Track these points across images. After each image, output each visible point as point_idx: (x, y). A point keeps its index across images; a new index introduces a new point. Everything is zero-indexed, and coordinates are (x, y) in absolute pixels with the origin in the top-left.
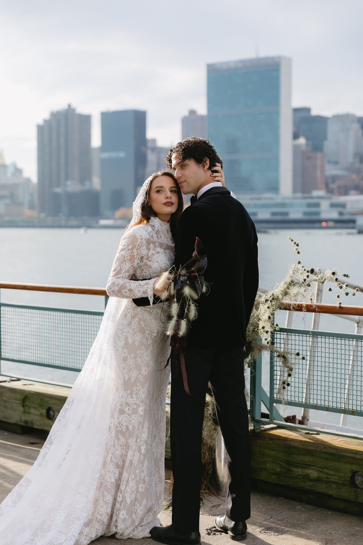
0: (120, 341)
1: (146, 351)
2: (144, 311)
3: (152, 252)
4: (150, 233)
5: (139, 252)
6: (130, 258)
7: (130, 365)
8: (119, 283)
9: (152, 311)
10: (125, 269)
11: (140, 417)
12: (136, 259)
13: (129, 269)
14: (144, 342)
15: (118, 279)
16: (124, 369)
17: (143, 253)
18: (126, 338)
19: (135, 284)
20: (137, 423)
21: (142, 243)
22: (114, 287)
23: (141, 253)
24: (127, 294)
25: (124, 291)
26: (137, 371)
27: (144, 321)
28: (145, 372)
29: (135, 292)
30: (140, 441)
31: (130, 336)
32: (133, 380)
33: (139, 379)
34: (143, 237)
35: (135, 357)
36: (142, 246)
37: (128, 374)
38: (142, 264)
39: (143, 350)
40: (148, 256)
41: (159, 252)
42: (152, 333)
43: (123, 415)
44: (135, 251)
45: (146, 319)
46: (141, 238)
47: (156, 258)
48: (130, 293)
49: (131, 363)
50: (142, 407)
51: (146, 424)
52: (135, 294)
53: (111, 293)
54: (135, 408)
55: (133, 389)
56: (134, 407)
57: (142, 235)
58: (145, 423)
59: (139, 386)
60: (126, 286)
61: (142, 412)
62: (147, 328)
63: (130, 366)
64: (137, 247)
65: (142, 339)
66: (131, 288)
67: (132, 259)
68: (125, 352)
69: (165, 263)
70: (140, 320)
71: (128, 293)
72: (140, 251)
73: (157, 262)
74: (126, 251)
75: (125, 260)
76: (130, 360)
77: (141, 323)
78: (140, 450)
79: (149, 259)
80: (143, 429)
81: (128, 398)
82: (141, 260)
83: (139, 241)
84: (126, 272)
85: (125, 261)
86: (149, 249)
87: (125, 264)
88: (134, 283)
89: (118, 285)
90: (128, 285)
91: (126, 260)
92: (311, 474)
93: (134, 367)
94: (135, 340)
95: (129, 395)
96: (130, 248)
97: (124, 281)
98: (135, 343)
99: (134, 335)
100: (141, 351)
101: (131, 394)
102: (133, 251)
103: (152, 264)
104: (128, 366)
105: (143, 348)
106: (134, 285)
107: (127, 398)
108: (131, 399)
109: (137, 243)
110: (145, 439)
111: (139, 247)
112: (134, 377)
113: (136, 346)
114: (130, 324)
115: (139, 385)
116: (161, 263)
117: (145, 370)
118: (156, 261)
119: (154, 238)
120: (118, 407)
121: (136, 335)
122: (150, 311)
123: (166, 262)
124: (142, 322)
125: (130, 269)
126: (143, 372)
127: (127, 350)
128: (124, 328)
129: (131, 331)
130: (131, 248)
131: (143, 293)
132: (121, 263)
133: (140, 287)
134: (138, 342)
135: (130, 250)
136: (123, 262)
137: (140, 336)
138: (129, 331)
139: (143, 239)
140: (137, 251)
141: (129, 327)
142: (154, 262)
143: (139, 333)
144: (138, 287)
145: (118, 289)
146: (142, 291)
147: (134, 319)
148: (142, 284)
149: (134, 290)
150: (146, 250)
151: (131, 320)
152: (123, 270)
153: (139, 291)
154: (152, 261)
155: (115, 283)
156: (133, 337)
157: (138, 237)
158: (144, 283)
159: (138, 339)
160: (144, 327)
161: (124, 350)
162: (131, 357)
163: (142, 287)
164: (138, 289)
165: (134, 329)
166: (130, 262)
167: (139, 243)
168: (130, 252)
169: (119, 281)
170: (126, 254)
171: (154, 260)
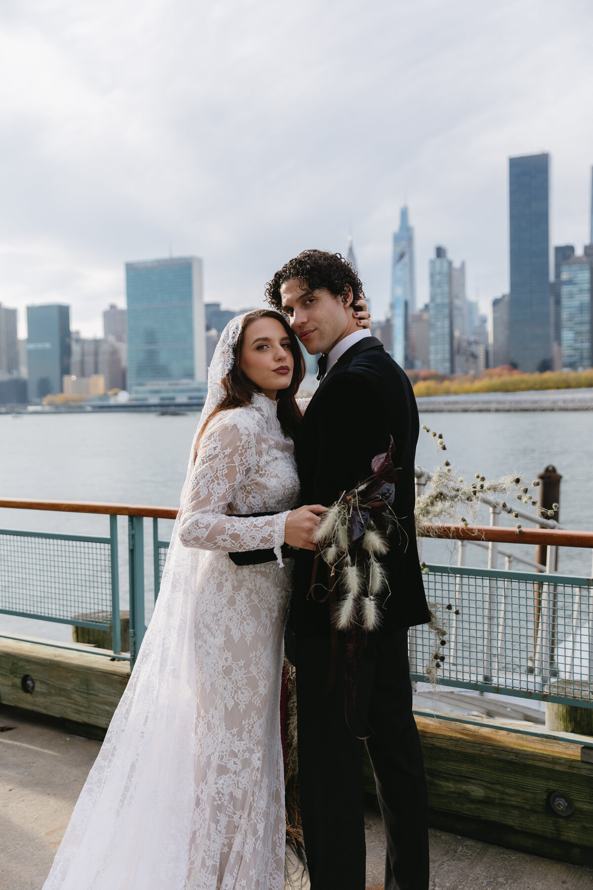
0: (215, 638)
1: (265, 649)
2: (255, 574)
3: (265, 458)
4: (258, 422)
5: (244, 460)
6: (227, 472)
7: (238, 680)
8: (210, 523)
9: (268, 571)
10: (218, 493)
11: (254, 772)
12: (239, 474)
13: (225, 493)
15: (205, 516)
16: (225, 689)
17: (250, 460)
18: (228, 629)
20: (250, 782)
21: (249, 442)
22: (198, 530)
23: (247, 461)
24: (228, 544)
25: (219, 538)
26: (250, 691)
27: (257, 593)
28: (264, 689)
29: (245, 538)
30: (256, 815)
31: (234, 626)
32: (242, 707)
33: (254, 703)
34: (249, 431)
35: (247, 666)
36: (249, 448)
37: (233, 698)
38: (247, 482)
40: (259, 467)
41: (276, 458)
42: (271, 613)
43: (225, 776)
44: (236, 458)
45: (260, 588)
46: (247, 433)
47: (273, 469)
48: (233, 541)
49: (239, 677)
50: (259, 752)
51: (265, 782)
52: (245, 543)
53: (192, 541)
54: (246, 757)
55: (244, 723)
56: (244, 757)
57: (248, 428)
58: (264, 780)
59: (253, 717)
60: (225, 527)
61: (259, 762)
62: (264, 606)
64: (241, 450)
65: (257, 629)
66: (236, 532)
67: (231, 472)
68: (227, 658)
69: (290, 478)
70: (251, 591)
71: (228, 541)
72: (245, 458)
73: (277, 476)
74: (220, 459)
75: (217, 476)
76: (236, 671)
77: (252, 597)
78: (255, 832)
79: (260, 472)
80: (259, 792)
81: (234, 742)
82: (246, 475)
83: (244, 438)
84: (220, 499)
85: (217, 478)
86: (260, 453)
87: (219, 484)
88: (242, 522)
89: (207, 527)
90: (228, 525)
91: (219, 476)
93: (244, 683)
94: (245, 632)
95: (236, 736)
96: (228, 453)
97: (218, 519)
98: (246, 639)
99: (242, 623)
100: (256, 652)
101: (239, 734)
102: (234, 458)
103: (268, 481)
104: (233, 683)
105: (259, 646)
106: (242, 526)
107: (231, 741)
108: (239, 742)
109: (240, 442)
110: (264, 809)
111: (244, 450)
113: (248, 644)
114: (232, 602)
115: (253, 714)
116: (284, 478)
117: (265, 686)
118: (273, 474)
120: (215, 762)
121: (245, 623)
122: (265, 571)
124: (254, 596)
125: (227, 493)
126: (261, 690)
127: (230, 653)
128: (221, 612)
129: (235, 615)
130: (230, 453)
131: (261, 541)
132: (209, 483)
133: (254, 529)
134: (251, 635)
135: (227, 457)
136: (215, 479)
137: (253, 624)
138: (232, 617)
139: (251, 434)
140: (240, 458)
141: (232, 608)
142: (269, 476)
143: (251, 618)
144: (251, 530)
145: (208, 535)
146: (259, 537)
147: (239, 592)
148: (259, 524)
149: (242, 536)
150: (255, 456)
151: (232, 594)
152: (214, 495)
153: (254, 538)
154: (266, 476)
155: (199, 523)
156: (242, 628)
157: (242, 430)
158: (262, 521)
159: (250, 631)
160: (258, 605)
161: (224, 653)
162: (240, 665)
163: (259, 531)
164: (251, 535)
165: (241, 612)
166: (226, 480)
167: (243, 442)
168: (226, 461)
169: (209, 519)
170: (219, 465)
171: (269, 473)
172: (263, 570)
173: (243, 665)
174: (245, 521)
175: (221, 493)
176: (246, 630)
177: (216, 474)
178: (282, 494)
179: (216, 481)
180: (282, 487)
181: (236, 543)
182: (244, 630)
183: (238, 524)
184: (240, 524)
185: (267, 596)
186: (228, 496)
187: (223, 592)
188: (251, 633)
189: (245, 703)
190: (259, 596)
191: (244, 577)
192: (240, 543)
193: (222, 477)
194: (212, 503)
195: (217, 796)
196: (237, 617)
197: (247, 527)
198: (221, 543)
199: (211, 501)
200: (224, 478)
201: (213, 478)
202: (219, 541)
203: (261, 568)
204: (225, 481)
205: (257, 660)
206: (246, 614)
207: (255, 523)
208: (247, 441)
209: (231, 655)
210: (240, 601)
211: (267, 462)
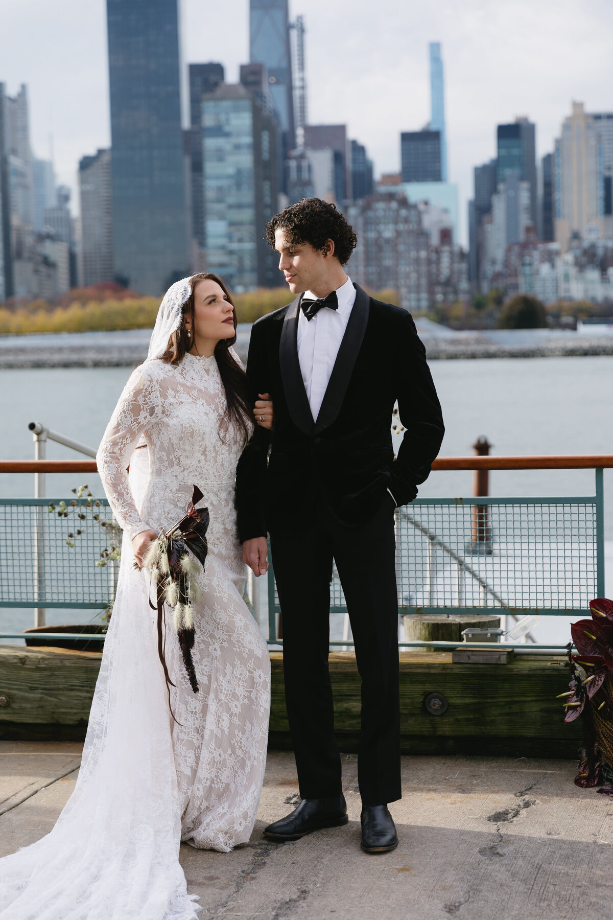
3: (170, 400)
4: (168, 372)
5: (148, 401)
6: (132, 408)
12: (143, 411)
17: (154, 401)
21: (152, 387)
23: (151, 402)
34: (152, 378)
40: (164, 408)
44: (140, 398)
46: (149, 379)
47: (177, 410)
75: (124, 410)
86: (165, 397)
91: (126, 410)
92: (354, 707)
102: (138, 398)
109: (144, 386)
111: (148, 393)
118: (176, 415)
119: (177, 379)
125: (132, 425)
140: (144, 398)
150: (159, 398)
152: (122, 425)
157: (145, 376)
171: (173, 414)
179: (124, 415)
180: (180, 425)
193: (128, 411)
200: (130, 412)
208: (150, 385)
211: (171, 404)
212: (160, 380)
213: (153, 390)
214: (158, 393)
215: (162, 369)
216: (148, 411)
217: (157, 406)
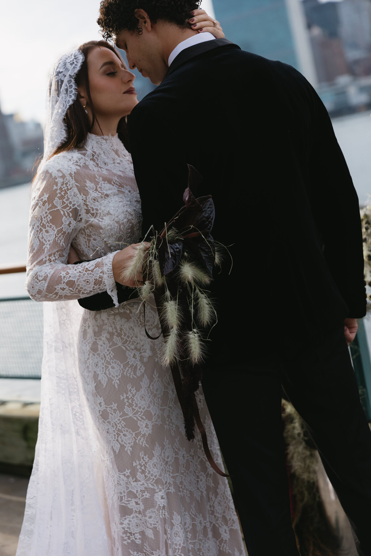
1: (138, 390)
2: (113, 317)
4: (79, 161)
6: (51, 218)
7: (117, 423)
8: (47, 275)
9: (128, 312)
10: (49, 241)
11: (161, 511)
12: (64, 217)
13: (55, 239)
14: (128, 375)
16: (108, 432)
17: (74, 201)
19: (76, 270)
20: (159, 521)
21: (66, 184)
22: (39, 283)
23: (70, 203)
24: (67, 292)
25: (58, 287)
26: (131, 432)
27: (119, 335)
28: (146, 429)
29: (81, 284)
30: (174, 552)
31: (100, 371)
32: (128, 449)
33: (139, 444)
34: (64, 172)
35: (121, 407)
37: (117, 440)
39: (130, 390)
43: (128, 516)
44: (57, 202)
45: (121, 330)
46: (61, 175)
47: (105, 206)
48: (71, 289)
49: (117, 420)
50: (160, 491)
51: (177, 519)
52: (82, 288)
53: (37, 295)
54: (147, 497)
55: (134, 464)
56: (145, 496)
57: (61, 170)
58: (174, 517)
59: (143, 458)
60: (61, 276)
61: (163, 500)
62: (129, 347)
63: (116, 425)
64: (60, 193)
65: (123, 372)
66: (71, 279)
67: (55, 218)
68: (101, 403)
70: (112, 334)
71: (67, 289)
73: (109, 213)
74: (40, 207)
75: (43, 224)
76: (112, 414)
77: (114, 340)
80: (172, 529)
81: (130, 483)
82: (73, 217)
83: (60, 181)
85: (44, 226)
87: (47, 232)
88: (75, 268)
89: (45, 279)
90: (63, 274)
91: (45, 224)
93: (123, 425)
94: (111, 376)
95: (131, 478)
96: (46, 199)
97: (55, 269)
99: (107, 367)
101: (133, 474)
102: (54, 202)
103: (101, 220)
104: (113, 426)
105: (129, 387)
106: (75, 272)
107: (127, 483)
108: (135, 483)
109: (57, 186)
110: (182, 545)
111: (63, 192)
112: (129, 443)
113: (117, 387)
116: (116, 215)
117: (147, 426)
118: (106, 212)
119: (91, 168)
121: (110, 367)
123: (125, 209)
126: (144, 430)
127: (102, 398)
129: (100, 360)
130: (48, 198)
131: (95, 284)
132: (38, 233)
133: (86, 273)
134: (118, 378)
135: (47, 204)
136: (42, 228)
137: (119, 367)
138: (98, 362)
139: (66, 175)
140: (61, 200)
141: (96, 354)
142: (102, 215)
143: (115, 361)
144: (84, 274)
145: (48, 286)
146: (92, 280)
147: (100, 337)
148: (90, 267)
149: (77, 282)
150: (79, 195)
151: (95, 340)
152: (46, 244)
153: (88, 282)
154: (99, 215)
155: (38, 276)
156: (107, 372)
157: (55, 173)
158: (93, 264)
159: (116, 374)
160: (122, 347)
161: (98, 399)
162: (113, 408)
163: (91, 274)
164: (84, 279)
165: (105, 357)
166: (53, 226)
167: (59, 185)
168: (48, 207)
169: (46, 271)
170: (42, 212)
171: (101, 212)
172: (122, 311)
173: (116, 408)
174: (78, 267)
175: (51, 240)
176: (112, 373)
177: (41, 222)
178: (118, 230)
179: (44, 230)
180: (116, 223)
181: (73, 289)
182: (110, 374)
183: (72, 271)
184: (74, 270)
185: (133, 337)
186: (59, 241)
187: (87, 339)
188: (117, 376)
189: (130, 445)
190: (122, 338)
191: (103, 321)
192: (77, 288)
193: (48, 224)
194: (46, 251)
195: (124, 535)
196: (102, 362)
197: (80, 272)
198: (61, 293)
199: (44, 250)
200: (51, 224)
201: (40, 227)
202: (58, 290)
203: (120, 310)
204: (52, 228)
205: (130, 401)
206: (110, 358)
207: (87, 267)
208: (63, 182)
209: (103, 400)
210: (101, 346)
211: (95, 200)
212: (73, 173)
213: (69, 188)
214: (76, 190)
215: (70, 160)
216: (71, 215)
217: (79, 206)
